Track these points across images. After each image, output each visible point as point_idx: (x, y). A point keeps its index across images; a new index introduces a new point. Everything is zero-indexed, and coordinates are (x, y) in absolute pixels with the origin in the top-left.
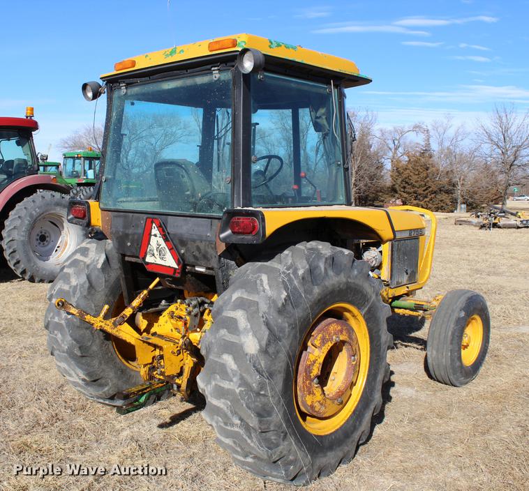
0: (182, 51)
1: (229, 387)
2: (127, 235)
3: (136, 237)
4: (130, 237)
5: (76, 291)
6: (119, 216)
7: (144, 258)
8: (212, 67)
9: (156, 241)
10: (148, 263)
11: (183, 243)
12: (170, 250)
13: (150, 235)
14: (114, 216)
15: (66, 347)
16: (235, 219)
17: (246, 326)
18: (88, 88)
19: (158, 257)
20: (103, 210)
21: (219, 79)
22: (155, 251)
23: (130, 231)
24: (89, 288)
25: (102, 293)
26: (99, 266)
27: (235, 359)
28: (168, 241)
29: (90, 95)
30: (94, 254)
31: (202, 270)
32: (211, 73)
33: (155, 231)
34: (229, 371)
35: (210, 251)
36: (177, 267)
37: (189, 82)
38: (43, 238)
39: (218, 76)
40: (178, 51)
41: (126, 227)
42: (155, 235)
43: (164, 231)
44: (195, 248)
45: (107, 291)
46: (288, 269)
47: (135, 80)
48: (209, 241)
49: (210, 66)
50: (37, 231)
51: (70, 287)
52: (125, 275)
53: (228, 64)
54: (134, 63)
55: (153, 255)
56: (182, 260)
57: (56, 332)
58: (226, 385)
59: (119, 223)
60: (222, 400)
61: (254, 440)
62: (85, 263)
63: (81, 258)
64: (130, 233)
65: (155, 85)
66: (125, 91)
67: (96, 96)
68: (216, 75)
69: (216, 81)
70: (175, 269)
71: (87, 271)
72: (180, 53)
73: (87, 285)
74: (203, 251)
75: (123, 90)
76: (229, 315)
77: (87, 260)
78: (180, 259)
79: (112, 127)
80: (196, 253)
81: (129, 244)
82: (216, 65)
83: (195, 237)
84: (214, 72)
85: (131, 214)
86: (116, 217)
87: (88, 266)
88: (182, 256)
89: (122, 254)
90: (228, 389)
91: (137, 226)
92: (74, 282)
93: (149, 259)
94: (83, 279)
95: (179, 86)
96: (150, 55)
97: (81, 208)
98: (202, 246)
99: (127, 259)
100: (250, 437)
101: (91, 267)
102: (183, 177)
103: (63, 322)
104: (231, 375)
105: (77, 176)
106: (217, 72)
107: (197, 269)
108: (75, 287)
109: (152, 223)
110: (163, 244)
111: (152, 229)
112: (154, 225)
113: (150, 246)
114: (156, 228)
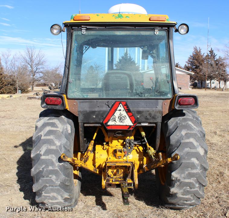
1: (197, 172)
2: (93, 112)
4: (96, 113)
5: (61, 148)
6: (86, 102)
7: (107, 123)
10: (109, 126)
11: (140, 112)
12: (129, 117)
13: (116, 110)
15: (59, 183)
17: (197, 144)
19: (118, 121)
21: (158, 34)
22: (117, 119)
23: (96, 109)
26: (70, 132)
27: (197, 159)
28: (130, 112)
30: (61, 125)
31: (146, 124)
34: (196, 165)
35: (158, 115)
36: (132, 125)
41: (92, 107)
42: (120, 110)
43: (127, 107)
44: (148, 114)
46: (194, 118)
47: (94, 27)
48: (159, 110)
51: (57, 147)
55: (115, 121)
57: (50, 176)
58: (195, 171)
59: (85, 106)
60: (192, 179)
61: (201, 191)
62: (60, 131)
63: (54, 129)
70: (130, 126)
72: (127, 18)
74: (152, 115)
75: (84, 32)
76: (186, 141)
80: (148, 117)
81: (94, 117)
83: (148, 109)
87: (62, 132)
90: (196, 173)
91: (102, 106)
92: (58, 143)
93: (110, 123)
97: (55, 98)
98: (153, 113)
99: (85, 125)
100: (200, 191)
101: (64, 133)
103: (57, 168)
104: (197, 166)
107: (142, 124)
108: (60, 146)
109: (119, 104)
110: (125, 114)
111: (118, 107)
112: (121, 105)
113: (113, 116)
114: (122, 106)
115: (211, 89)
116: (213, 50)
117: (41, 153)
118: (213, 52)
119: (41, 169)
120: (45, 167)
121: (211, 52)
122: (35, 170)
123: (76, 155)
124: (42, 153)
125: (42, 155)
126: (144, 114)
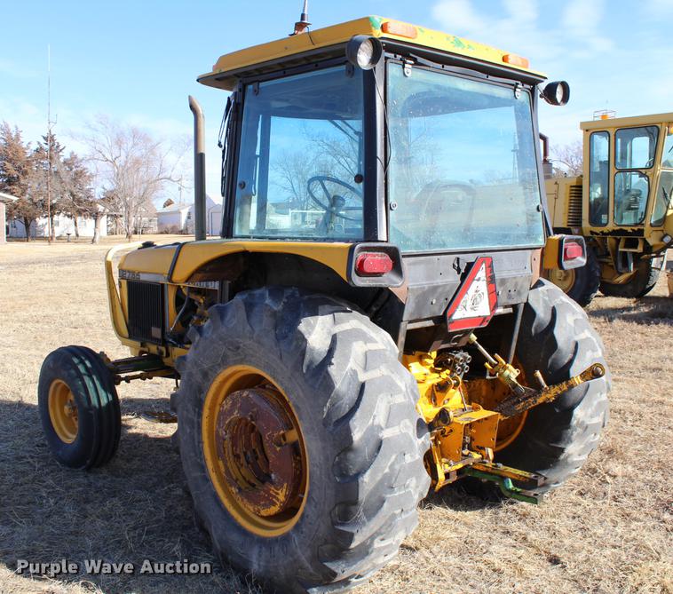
7: (452, 315)
10: (454, 321)
12: (490, 294)
13: (473, 280)
19: (468, 308)
22: (469, 303)
28: (494, 282)
33: (481, 273)
36: (488, 314)
40: (465, 44)
41: (429, 277)
43: (491, 271)
55: (465, 307)
66: (410, 71)
68: (518, 93)
72: (469, 48)
75: (408, 69)
80: (513, 291)
81: (434, 301)
84: (517, 90)
85: (437, 257)
91: (447, 273)
93: (457, 314)
106: (520, 90)
109: (482, 263)
110: (483, 289)
111: (478, 272)
112: (483, 266)
113: (465, 296)
114: (484, 270)
115: (54, 239)
116: (52, 134)
117: (376, 422)
118: (53, 140)
119: (387, 470)
120: (396, 459)
121: (50, 139)
122: (372, 478)
124: (380, 419)
125: (383, 426)
126: (508, 285)
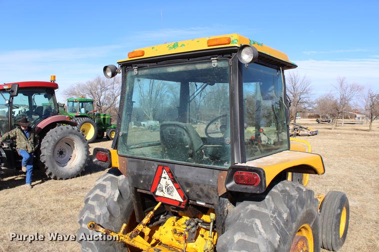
0: (184, 45)
2: (140, 176)
3: (148, 177)
4: (143, 177)
5: (100, 219)
6: (134, 161)
7: (154, 192)
8: (211, 57)
9: (165, 181)
10: (157, 196)
11: (188, 185)
12: (177, 189)
13: (161, 177)
14: (129, 161)
16: (239, 173)
18: (108, 69)
19: (166, 192)
20: (119, 156)
21: (217, 67)
22: (164, 189)
23: (143, 173)
24: (110, 217)
25: (119, 218)
26: (116, 199)
28: (176, 183)
29: (109, 74)
30: (110, 189)
31: (203, 204)
32: (211, 62)
33: (165, 174)
35: (212, 192)
36: (182, 201)
37: (190, 67)
38: (61, 153)
39: (216, 64)
40: (179, 45)
41: (138, 169)
42: (165, 178)
43: (172, 175)
44: (199, 190)
45: (122, 216)
46: (274, 213)
47: (145, 65)
48: (212, 186)
49: (210, 57)
50: (58, 149)
51: (96, 216)
52: (137, 201)
53: (225, 56)
54: (143, 53)
55: (162, 191)
56: (187, 196)
59: (134, 166)
62: (104, 197)
63: (101, 193)
64: (143, 174)
65: (161, 68)
66: (137, 72)
67: (114, 75)
68: (215, 63)
69: (215, 67)
70: (180, 203)
71: (106, 203)
72: (181, 46)
73: (108, 215)
74: (205, 192)
75: (135, 72)
77: (106, 195)
78: (186, 197)
79: (126, 97)
80: (200, 193)
81: (142, 182)
82: (214, 56)
83: (199, 182)
84: (213, 61)
85: (144, 161)
86: (131, 161)
87: (107, 199)
88: (187, 194)
89: (135, 188)
91: (149, 169)
92: (98, 212)
93: (158, 193)
94: (105, 210)
95: (181, 70)
96: (156, 48)
97: (104, 154)
98: (205, 189)
99: (138, 190)
101: (109, 200)
102: (184, 135)
105: (75, 112)
106: (216, 61)
107: (198, 203)
108: (99, 216)
109: (163, 169)
110: (171, 184)
111: (162, 173)
112: (164, 170)
113: (159, 184)
114: (166, 173)
123: (132, 225)
126: (194, 188)
